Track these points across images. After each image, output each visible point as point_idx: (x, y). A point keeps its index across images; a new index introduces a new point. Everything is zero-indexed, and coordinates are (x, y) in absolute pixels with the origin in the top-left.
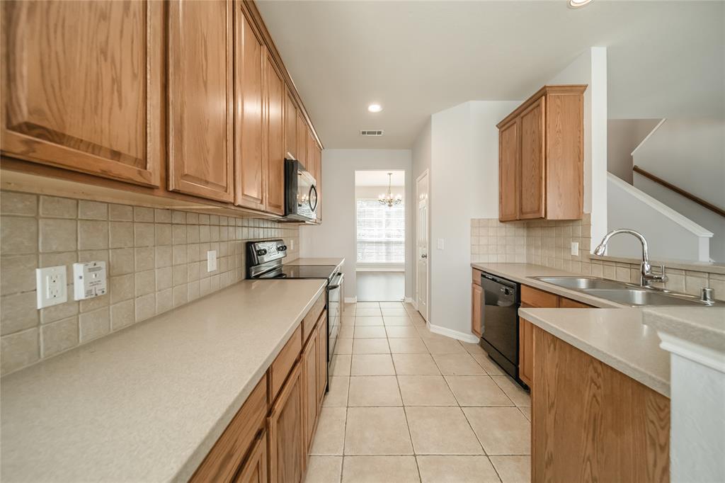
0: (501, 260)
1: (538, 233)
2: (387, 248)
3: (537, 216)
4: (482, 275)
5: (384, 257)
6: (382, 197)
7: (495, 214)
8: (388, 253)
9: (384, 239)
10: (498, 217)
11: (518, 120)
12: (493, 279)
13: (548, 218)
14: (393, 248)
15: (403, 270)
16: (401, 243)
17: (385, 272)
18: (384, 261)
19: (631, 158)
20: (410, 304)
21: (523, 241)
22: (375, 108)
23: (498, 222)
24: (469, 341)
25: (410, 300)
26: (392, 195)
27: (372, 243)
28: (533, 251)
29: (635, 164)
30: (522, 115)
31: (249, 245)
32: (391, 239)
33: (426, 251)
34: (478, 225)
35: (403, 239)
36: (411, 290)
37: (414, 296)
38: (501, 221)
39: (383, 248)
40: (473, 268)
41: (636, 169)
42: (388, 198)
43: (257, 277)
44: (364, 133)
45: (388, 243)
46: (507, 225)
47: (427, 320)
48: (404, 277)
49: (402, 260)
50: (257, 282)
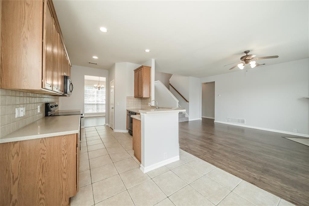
0: (135, 108)
1: (143, 100)
2: (97, 106)
3: (141, 96)
4: (129, 112)
5: (96, 110)
6: (95, 86)
7: (133, 95)
8: (98, 109)
9: (95, 103)
10: (134, 96)
11: (138, 71)
12: (131, 113)
13: (143, 97)
14: (100, 107)
15: (105, 115)
16: (103, 104)
17: (96, 116)
18: (96, 112)
19: (169, 81)
20: (107, 126)
21: (140, 103)
22: (95, 57)
23: (134, 98)
24: (126, 132)
25: (107, 124)
26: (100, 85)
27: (90, 104)
28: (142, 105)
29: (170, 83)
30: (139, 70)
31: (47, 105)
32: (99, 103)
33: (113, 106)
34: (128, 98)
35: (104, 103)
36: (108, 121)
37: (109, 123)
38: (135, 97)
39: (96, 106)
40: (127, 111)
41: (170, 84)
42: (98, 86)
43: (51, 115)
44: (89, 63)
45: (97, 104)
46: (136, 98)
47: (113, 129)
48: (105, 118)
49: (104, 111)
50: (51, 117)
